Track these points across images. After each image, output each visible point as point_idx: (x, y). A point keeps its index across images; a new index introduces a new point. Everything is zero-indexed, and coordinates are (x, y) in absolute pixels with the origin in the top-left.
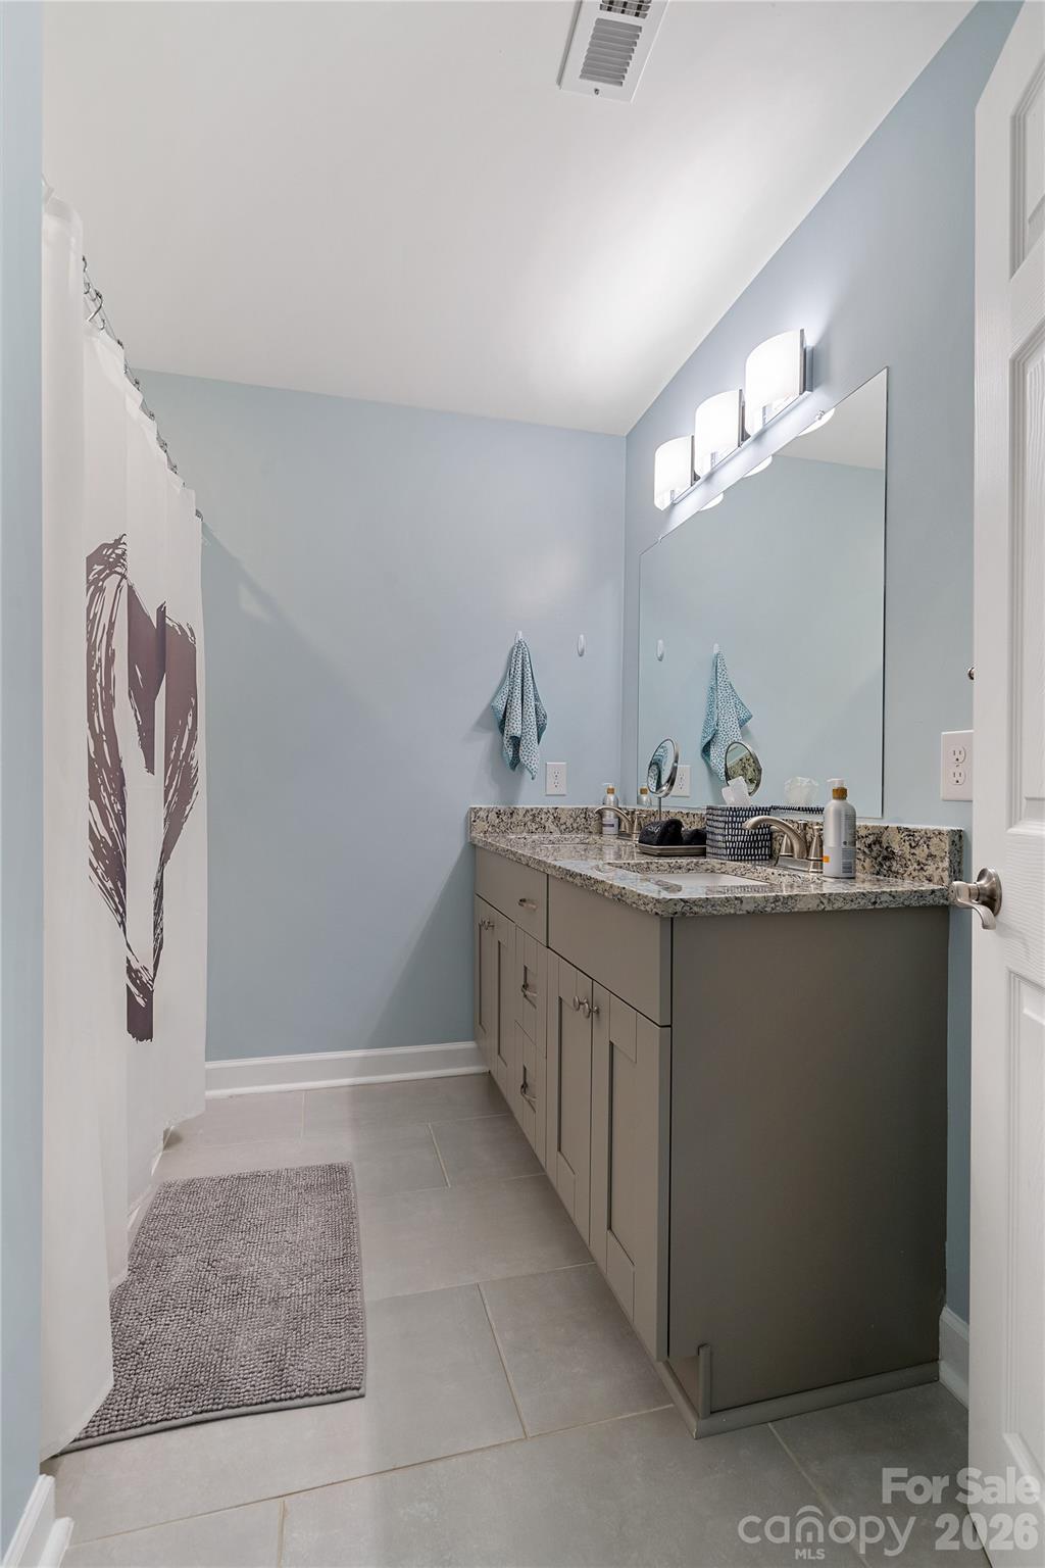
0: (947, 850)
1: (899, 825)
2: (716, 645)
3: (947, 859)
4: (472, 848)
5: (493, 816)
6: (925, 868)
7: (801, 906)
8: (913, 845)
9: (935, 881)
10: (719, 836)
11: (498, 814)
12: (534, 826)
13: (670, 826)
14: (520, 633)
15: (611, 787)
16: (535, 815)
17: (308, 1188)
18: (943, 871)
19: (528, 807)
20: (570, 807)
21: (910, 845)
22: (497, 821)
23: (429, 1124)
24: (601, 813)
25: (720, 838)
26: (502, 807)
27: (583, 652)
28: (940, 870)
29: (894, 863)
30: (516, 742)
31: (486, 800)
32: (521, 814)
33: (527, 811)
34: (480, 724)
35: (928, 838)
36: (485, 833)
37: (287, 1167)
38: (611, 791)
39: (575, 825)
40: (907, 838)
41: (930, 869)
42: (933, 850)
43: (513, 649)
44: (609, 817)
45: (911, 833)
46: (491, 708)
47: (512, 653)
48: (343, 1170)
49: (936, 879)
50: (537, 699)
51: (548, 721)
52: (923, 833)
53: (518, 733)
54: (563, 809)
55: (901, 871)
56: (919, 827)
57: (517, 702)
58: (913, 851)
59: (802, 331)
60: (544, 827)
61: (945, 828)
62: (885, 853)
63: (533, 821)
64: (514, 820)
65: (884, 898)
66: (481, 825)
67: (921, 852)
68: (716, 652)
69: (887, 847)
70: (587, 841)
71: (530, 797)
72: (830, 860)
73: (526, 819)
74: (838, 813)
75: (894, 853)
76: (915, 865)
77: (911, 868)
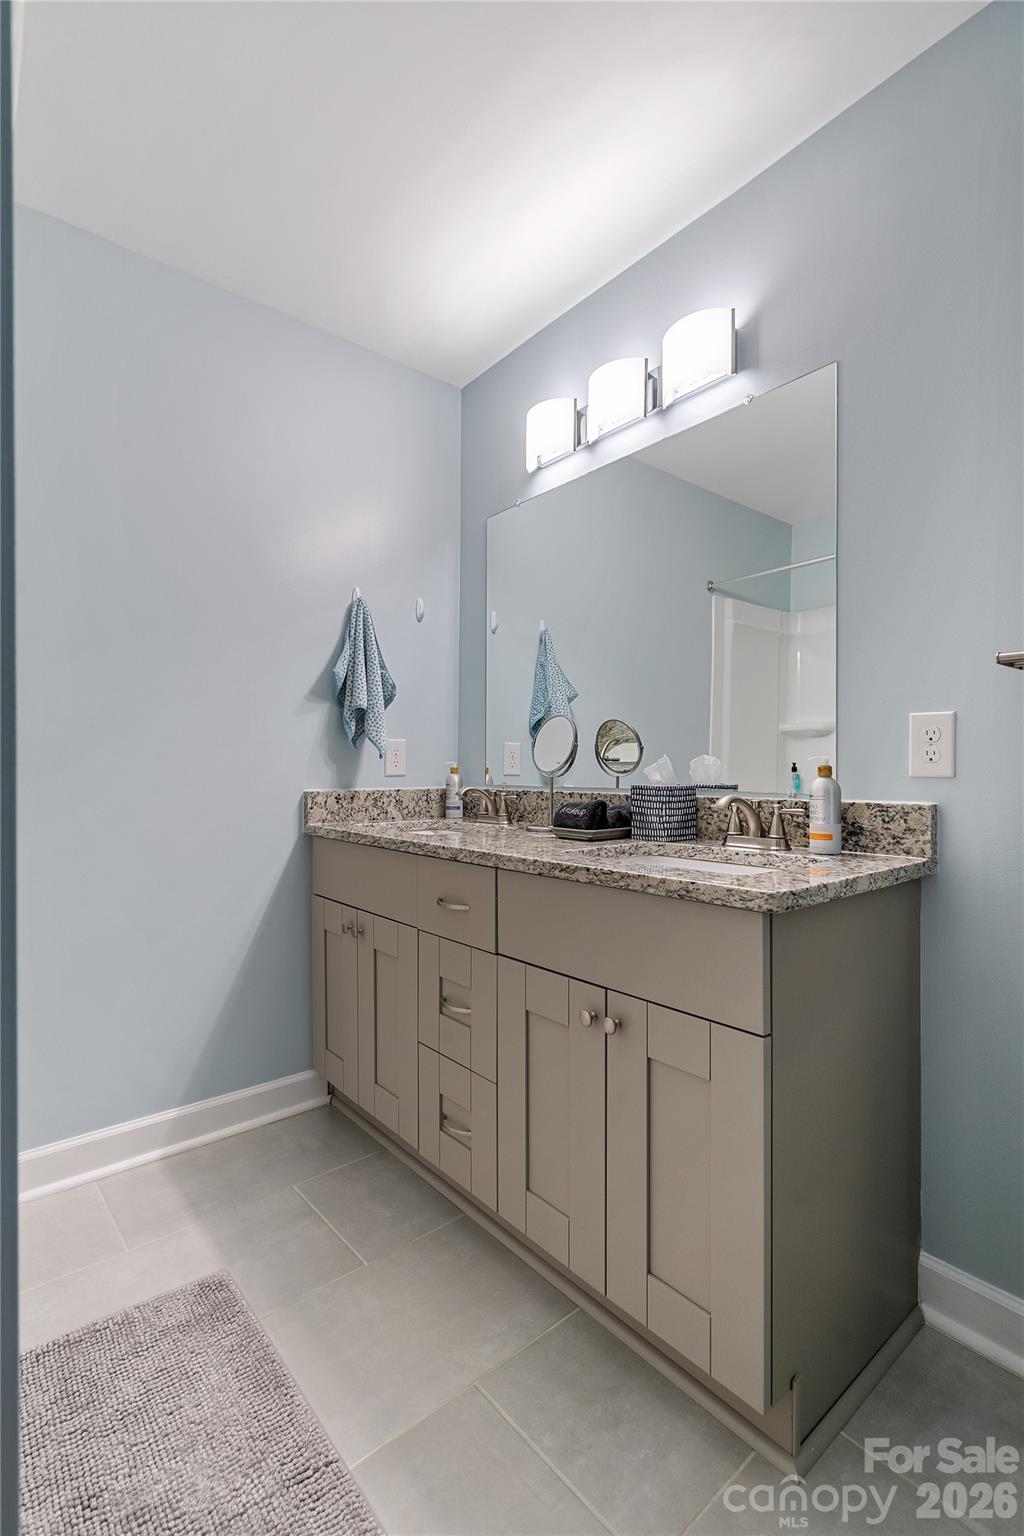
0: (929, 823)
1: (868, 802)
2: (542, 622)
3: (929, 833)
4: (309, 840)
5: (332, 801)
6: (902, 841)
7: (861, 888)
8: (887, 819)
9: (915, 853)
10: (656, 815)
11: (338, 799)
12: (376, 812)
13: (597, 808)
14: (358, 589)
15: (455, 766)
16: (376, 799)
17: (184, 1328)
18: (924, 843)
19: (370, 789)
20: (413, 789)
21: (883, 821)
22: (337, 807)
23: (295, 1187)
24: (444, 796)
25: (654, 819)
26: (342, 792)
27: (422, 617)
28: (921, 843)
29: (863, 838)
30: (361, 715)
31: (321, 783)
32: (362, 798)
33: (369, 794)
34: (316, 693)
35: (905, 813)
36: (324, 821)
37: (136, 1303)
38: (453, 771)
39: (417, 809)
40: (878, 813)
41: (909, 842)
42: (911, 824)
43: (352, 605)
44: (454, 800)
45: (883, 809)
46: (329, 672)
47: (351, 611)
48: (220, 1285)
49: (915, 852)
50: (383, 667)
51: (397, 692)
52: (899, 808)
53: (364, 705)
54: (406, 792)
55: (872, 845)
56: (895, 803)
57: (361, 668)
58: (886, 826)
59: (733, 310)
60: (387, 813)
61: (926, 804)
62: (851, 828)
63: (375, 805)
64: (354, 805)
65: (902, 873)
66: (318, 813)
67: (898, 827)
68: (542, 628)
69: (853, 824)
70: (436, 826)
71: (370, 777)
72: (834, 838)
73: (368, 804)
74: (826, 791)
75: (862, 828)
76: (890, 840)
77: (884, 842)
